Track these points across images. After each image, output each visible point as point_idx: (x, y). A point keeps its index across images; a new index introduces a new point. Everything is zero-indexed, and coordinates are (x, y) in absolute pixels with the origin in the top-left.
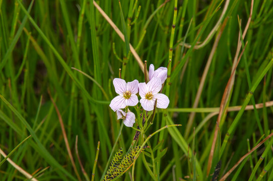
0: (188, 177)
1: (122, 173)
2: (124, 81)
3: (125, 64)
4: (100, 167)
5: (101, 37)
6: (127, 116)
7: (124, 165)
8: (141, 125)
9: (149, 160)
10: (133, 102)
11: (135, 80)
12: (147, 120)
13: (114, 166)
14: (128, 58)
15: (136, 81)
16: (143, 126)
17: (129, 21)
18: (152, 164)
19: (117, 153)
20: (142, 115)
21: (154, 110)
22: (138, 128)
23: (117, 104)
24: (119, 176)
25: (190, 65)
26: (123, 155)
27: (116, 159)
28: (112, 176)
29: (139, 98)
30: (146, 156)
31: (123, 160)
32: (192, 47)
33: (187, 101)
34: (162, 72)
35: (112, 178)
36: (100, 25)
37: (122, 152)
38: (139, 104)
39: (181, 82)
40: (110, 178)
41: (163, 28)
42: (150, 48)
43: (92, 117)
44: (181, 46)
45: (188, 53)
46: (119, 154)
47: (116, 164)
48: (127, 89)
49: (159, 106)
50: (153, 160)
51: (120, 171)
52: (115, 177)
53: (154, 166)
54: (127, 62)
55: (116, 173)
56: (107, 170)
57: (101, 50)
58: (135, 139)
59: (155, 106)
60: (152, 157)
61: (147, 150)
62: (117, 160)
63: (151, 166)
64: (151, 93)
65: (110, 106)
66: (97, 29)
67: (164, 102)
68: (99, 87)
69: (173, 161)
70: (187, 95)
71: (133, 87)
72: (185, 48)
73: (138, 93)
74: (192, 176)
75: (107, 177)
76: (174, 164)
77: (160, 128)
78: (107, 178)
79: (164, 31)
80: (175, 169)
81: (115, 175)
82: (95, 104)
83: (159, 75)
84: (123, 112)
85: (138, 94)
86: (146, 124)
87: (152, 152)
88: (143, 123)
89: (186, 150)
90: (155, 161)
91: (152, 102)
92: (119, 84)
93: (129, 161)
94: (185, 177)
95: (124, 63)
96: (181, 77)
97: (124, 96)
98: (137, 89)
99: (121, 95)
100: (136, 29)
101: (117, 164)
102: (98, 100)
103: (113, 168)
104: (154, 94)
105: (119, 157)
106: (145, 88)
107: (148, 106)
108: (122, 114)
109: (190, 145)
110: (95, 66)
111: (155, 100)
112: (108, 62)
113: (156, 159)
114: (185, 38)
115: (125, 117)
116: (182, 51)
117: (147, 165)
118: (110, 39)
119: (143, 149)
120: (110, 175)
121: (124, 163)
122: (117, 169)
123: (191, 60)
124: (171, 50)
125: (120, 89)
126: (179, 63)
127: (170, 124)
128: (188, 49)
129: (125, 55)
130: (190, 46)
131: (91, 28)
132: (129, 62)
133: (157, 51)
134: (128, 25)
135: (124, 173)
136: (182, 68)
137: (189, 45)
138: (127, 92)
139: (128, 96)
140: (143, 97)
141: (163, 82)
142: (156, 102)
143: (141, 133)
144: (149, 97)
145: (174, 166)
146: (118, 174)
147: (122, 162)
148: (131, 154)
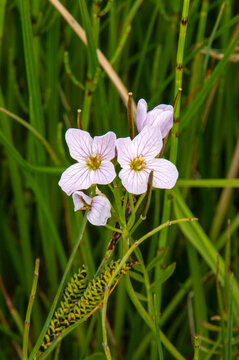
0: (218, 318)
1: (86, 317)
2: (87, 134)
3: (90, 93)
4: (43, 296)
5: (43, 37)
6: (94, 205)
7: (90, 300)
8: (122, 220)
9: (138, 287)
10: (106, 176)
11: (109, 133)
12: (134, 210)
13: (70, 302)
14: (96, 81)
15: (111, 134)
16: (127, 222)
17: (95, 8)
18: (146, 296)
19: (75, 276)
20: (125, 201)
21: (148, 191)
22: (117, 226)
23: (73, 180)
24: (80, 322)
25: (221, 91)
26: (87, 281)
27: (73, 288)
28: (66, 321)
29: (118, 168)
30: (133, 281)
31: (88, 290)
32: (225, 58)
33: (215, 160)
34: (163, 114)
35: (66, 326)
36: (40, 15)
37: (84, 274)
38: (118, 180)
39: (202, 128)
40: (62, 325)
41: (167, 18)
42: (142, 56)
43: (28, 196)
44: (204, 55)
45: (216, 69)
46: (80, 278)
47: (73, 298)
48: (94, 150)
49: (158, 184)
50: (148, 286)
51: (82, 313)
52: (71, 324)
53: (149, 299)
54: (93, 90)
55: (73, 316)
56: (56, 310)
57: (43, 63)
58: (111, 248)
59: (149, 185)
60: (146, 281)
61: (136, 267)
62: (76, 290)
63: (142, 298)
64: (141, 159)
65: (60, 184)
66: (34, 21)
67: (167, 176)
68: (40, 141)
69: (188, 284)
70: (216, 150)
71: (104, 147)
72: (210, 58)
73: (116, 157)
74: (226, 317)
75: (56, 323)
76: (191, 289)
77: (160, 223)
78: (56, 326)
79: (170, 23)
80: (193, 299)
81: (72, 319)
82: (33, 174)
83: (156, 120)
84: (85, 197)
85: (114, 161)
86: (132, 219)
87: (145, 271)
88: (127, 215)
89: (213, 262)
90: (151, 290)
91: (144, 176)
92: (78, 140)
93: (98, 292)
94: (213, 318)
95: (87, 92)
96: (204, 118)
97: (88, 164)
98: (113, 151)
99: (82, 162)
100: (112, 20)
101: (75, 299)
102: (38, 164)
103: (68, 306)
104: (147, 159)
105: (78, 283)
106: (129, 148)
107: (135, 184)
108: (84, 201)
109: (222, 252)
110: (31, 98)
111: (149, 171)
112: (58, 86)
113: (153, 284)
114: (211, 39)
115: (90, 206)
116: (205, 66)
117: (135, 297)
118: (62, 39)
119: (128, 268)
120: (61, 319)
121: (90, 296)
122: (76, 308)
123: (223, 81)
124: (179, 68)
125: (80, 150)
126: (200, 89)
127: (185, 217)
128: (217, 61)
129: (90, 75)
130: (221, 56)
131: (22, 19)
132: (97, 90)
133: (156, 65)
134: (95, 16)
135: (89, 315)
136: (205, 101)
137: (220, 52)
138: (94, 156)
139: (95, 164)
140: (125, 166)
141: (166, 134)
142: (151, 176)
143: (123, 236)
144: (137, 165)
145: (191, 294)
146: (77, 318)
147: (85, 294)
148: (103, 279)
